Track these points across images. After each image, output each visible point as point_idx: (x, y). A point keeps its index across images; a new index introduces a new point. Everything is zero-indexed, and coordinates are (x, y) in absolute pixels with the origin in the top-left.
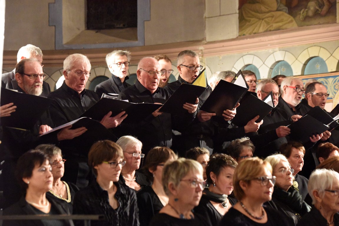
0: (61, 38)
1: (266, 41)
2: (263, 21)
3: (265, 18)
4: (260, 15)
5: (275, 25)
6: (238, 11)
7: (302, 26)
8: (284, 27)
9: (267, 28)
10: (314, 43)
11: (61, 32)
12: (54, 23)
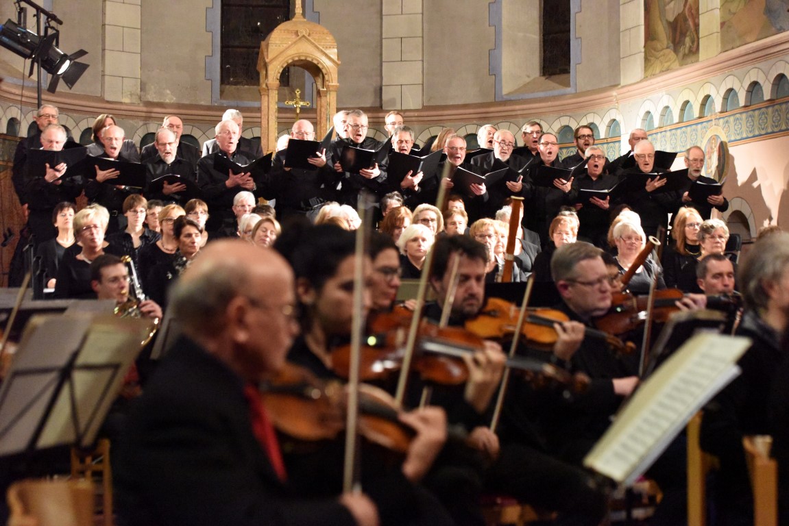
0: (501, 88)
2: (659, 61)
3: (659, 57)
4: (657, 54)
5: (666, 65)
6: (643, 50)
7: (682, 65)
8: (671, 67)
11: (501, 80)
12: (494, 71)
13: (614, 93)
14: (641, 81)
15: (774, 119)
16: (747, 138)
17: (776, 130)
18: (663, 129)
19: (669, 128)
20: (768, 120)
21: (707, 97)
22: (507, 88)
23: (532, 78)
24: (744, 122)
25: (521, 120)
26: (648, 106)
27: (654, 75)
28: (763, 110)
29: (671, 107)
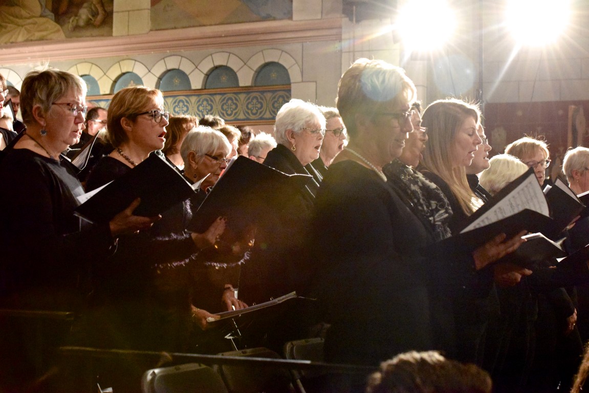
1: (26, 53)
2: (23, 29)
3: (25, 25)
7: (71, 37)
8: (49, 37)
9: (28, 36)
10: (84, 59)
17: (254, 117)
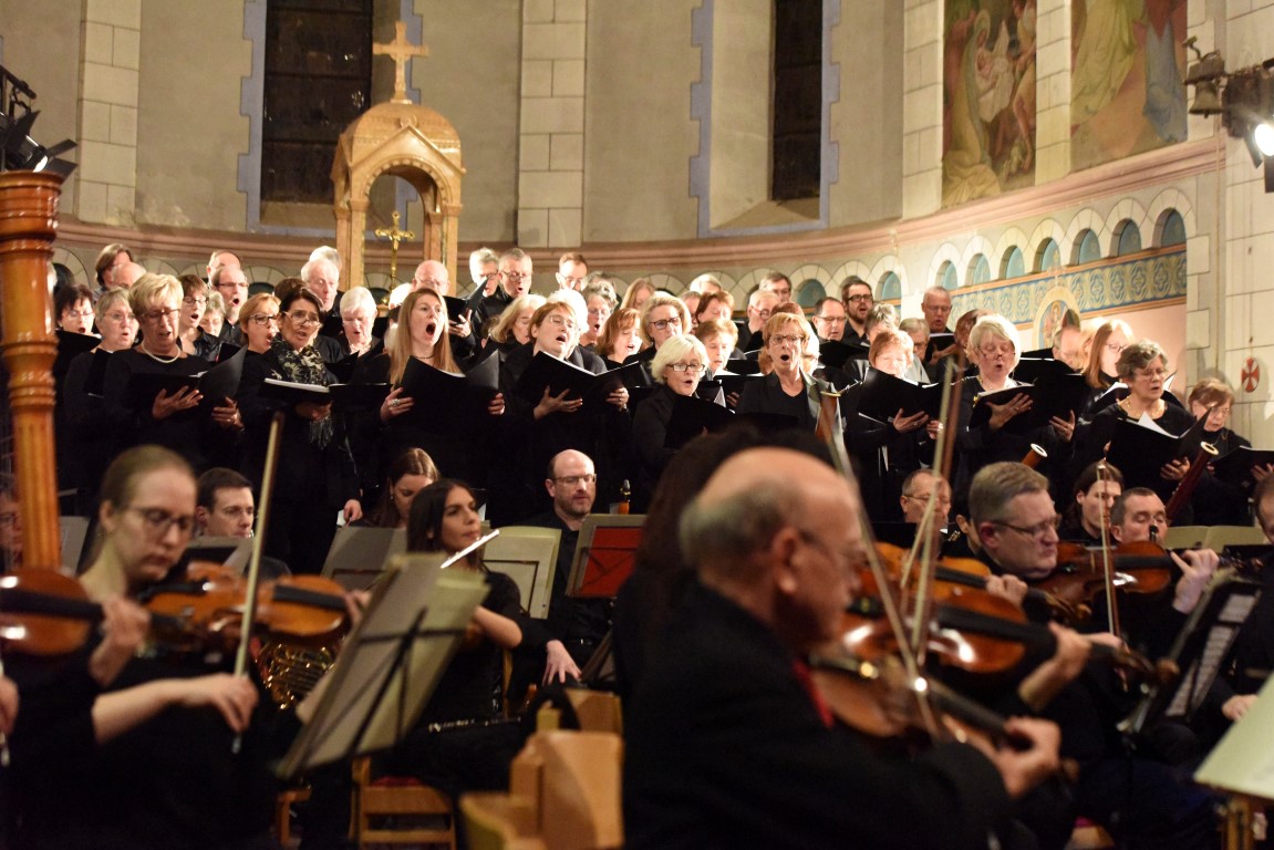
2: (967, 183)
3: (967, 176)
4: (962, 170)
5: (979, 189)
10: (1013, 222)
11: (707, 207)
12: (697, 190)
13: (892, 230)
14: (937, 213)
15: (1157, 278)
16: (1112, 306)
17: (1160, 295)
18: (972, 289)
19: (981, 288)
20: (1148, 279)
21: (1048, 241)
22: (717, 218)
23: (755, 204)
24: (1107, 282)
25: (739, 269)
26: (947, 252)
27: (958, 204)
28: (1139, 264)
29: (987, 255)
